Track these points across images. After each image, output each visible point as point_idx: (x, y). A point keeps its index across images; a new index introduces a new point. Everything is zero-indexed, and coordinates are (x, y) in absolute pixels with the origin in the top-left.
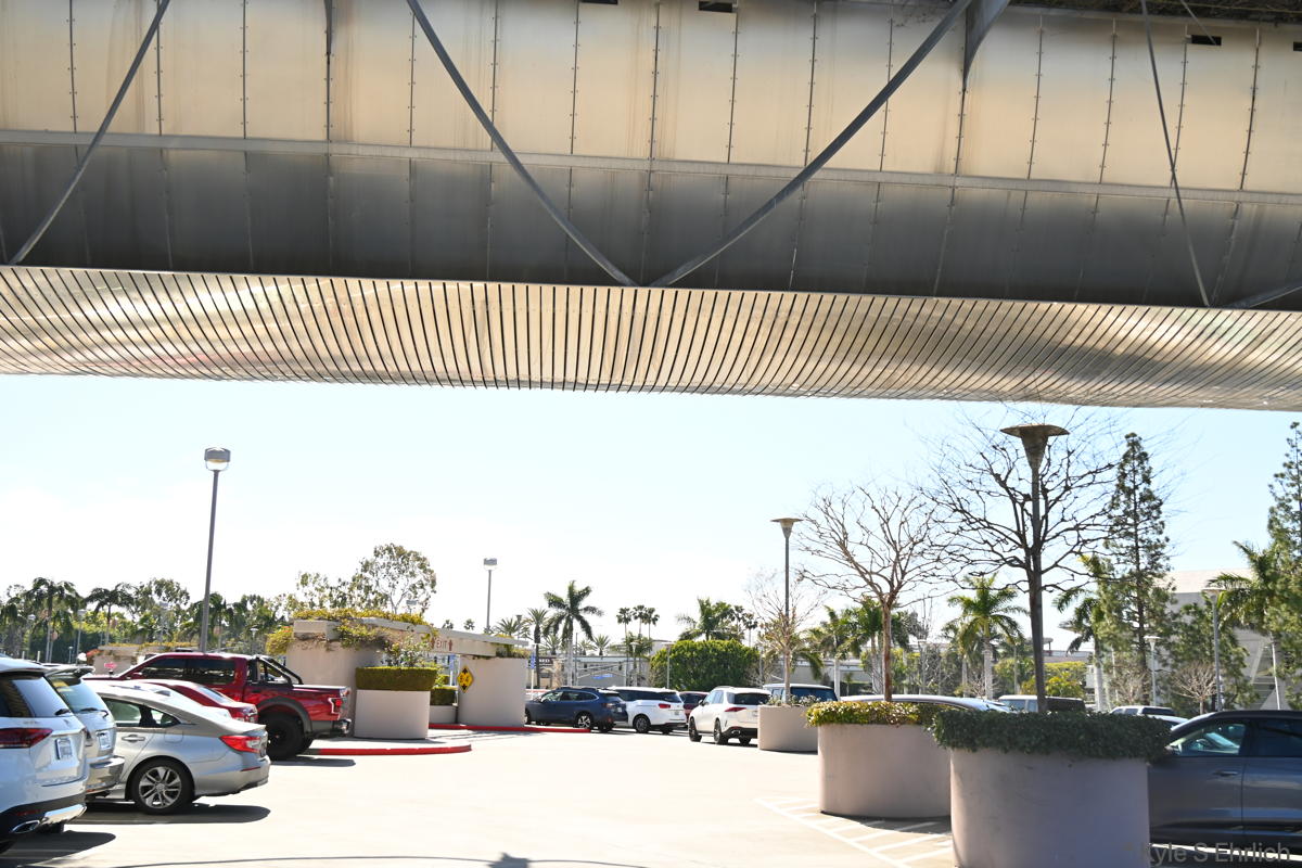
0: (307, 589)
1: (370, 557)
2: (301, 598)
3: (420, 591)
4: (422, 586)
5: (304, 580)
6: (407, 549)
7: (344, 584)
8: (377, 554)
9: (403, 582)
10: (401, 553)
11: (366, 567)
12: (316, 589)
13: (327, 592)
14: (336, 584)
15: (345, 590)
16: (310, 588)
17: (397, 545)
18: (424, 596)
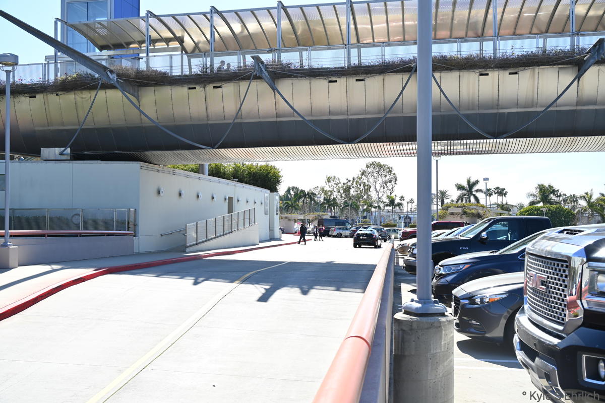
0: (330, 184)
1: (365, 168)
2: (327, 188)
3: (389, 184)
4: (390, 181)
5: (329, 180)
6: (382, 164)
7: (349, 181)
8: (367, 166)
9: (380, 180)
10: (379, 166)
11: (363, 173)
12: (335, 184)
13: (340, 185)
14: (346, 181)
17: (377, 162)
18: (391, 186)
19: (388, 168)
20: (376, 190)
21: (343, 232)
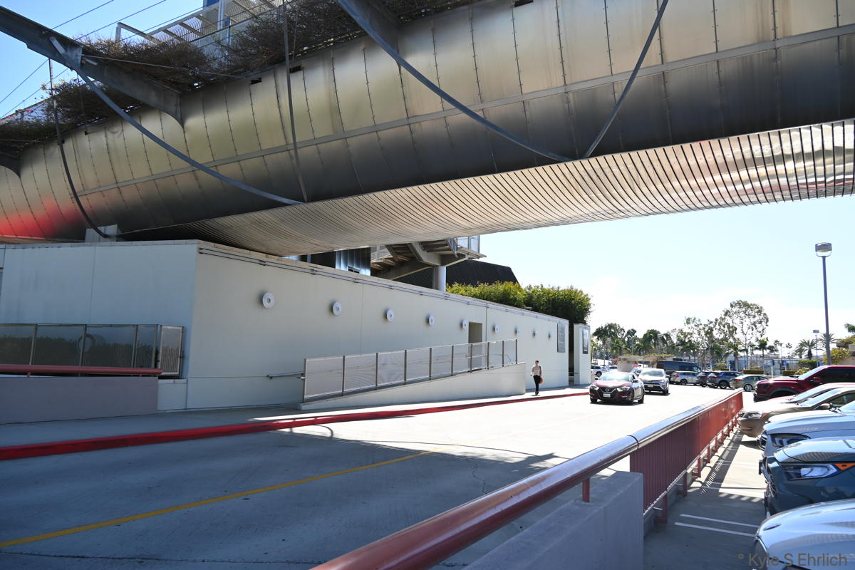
0: (690, 326)
1: (729, 308)
2: (686, 330)
3: (758, 325)
4: (760, 323)
5: (688, 321)
6: (749, 303)
7: (711, 323)
8: (732, 306)
9: (748, 321)
10: (746, 305)
11: (727, 313)
12: (696, 326)
13: (701, 327)
14: (707, 323)
15: (711, 325)
16: (692, 325)
17: (743, 300)
18: (762, 328)
19: (758, 308)
20: (743, 332)
21: (689, 378)
